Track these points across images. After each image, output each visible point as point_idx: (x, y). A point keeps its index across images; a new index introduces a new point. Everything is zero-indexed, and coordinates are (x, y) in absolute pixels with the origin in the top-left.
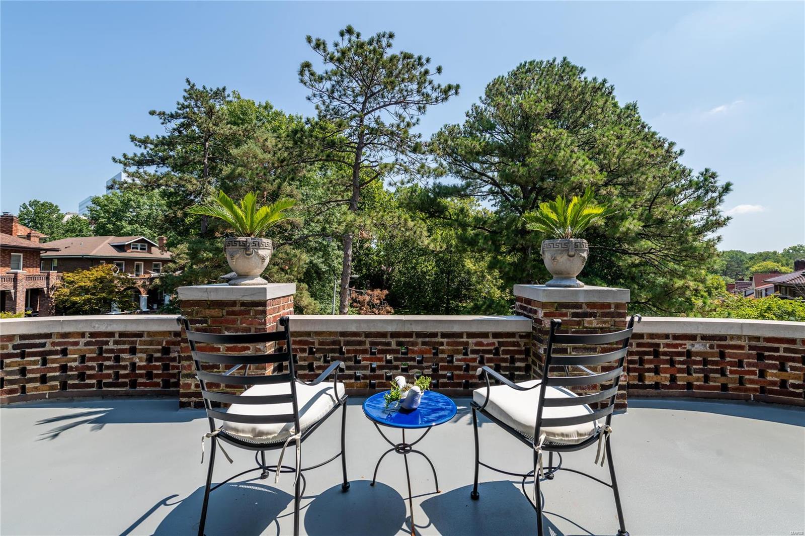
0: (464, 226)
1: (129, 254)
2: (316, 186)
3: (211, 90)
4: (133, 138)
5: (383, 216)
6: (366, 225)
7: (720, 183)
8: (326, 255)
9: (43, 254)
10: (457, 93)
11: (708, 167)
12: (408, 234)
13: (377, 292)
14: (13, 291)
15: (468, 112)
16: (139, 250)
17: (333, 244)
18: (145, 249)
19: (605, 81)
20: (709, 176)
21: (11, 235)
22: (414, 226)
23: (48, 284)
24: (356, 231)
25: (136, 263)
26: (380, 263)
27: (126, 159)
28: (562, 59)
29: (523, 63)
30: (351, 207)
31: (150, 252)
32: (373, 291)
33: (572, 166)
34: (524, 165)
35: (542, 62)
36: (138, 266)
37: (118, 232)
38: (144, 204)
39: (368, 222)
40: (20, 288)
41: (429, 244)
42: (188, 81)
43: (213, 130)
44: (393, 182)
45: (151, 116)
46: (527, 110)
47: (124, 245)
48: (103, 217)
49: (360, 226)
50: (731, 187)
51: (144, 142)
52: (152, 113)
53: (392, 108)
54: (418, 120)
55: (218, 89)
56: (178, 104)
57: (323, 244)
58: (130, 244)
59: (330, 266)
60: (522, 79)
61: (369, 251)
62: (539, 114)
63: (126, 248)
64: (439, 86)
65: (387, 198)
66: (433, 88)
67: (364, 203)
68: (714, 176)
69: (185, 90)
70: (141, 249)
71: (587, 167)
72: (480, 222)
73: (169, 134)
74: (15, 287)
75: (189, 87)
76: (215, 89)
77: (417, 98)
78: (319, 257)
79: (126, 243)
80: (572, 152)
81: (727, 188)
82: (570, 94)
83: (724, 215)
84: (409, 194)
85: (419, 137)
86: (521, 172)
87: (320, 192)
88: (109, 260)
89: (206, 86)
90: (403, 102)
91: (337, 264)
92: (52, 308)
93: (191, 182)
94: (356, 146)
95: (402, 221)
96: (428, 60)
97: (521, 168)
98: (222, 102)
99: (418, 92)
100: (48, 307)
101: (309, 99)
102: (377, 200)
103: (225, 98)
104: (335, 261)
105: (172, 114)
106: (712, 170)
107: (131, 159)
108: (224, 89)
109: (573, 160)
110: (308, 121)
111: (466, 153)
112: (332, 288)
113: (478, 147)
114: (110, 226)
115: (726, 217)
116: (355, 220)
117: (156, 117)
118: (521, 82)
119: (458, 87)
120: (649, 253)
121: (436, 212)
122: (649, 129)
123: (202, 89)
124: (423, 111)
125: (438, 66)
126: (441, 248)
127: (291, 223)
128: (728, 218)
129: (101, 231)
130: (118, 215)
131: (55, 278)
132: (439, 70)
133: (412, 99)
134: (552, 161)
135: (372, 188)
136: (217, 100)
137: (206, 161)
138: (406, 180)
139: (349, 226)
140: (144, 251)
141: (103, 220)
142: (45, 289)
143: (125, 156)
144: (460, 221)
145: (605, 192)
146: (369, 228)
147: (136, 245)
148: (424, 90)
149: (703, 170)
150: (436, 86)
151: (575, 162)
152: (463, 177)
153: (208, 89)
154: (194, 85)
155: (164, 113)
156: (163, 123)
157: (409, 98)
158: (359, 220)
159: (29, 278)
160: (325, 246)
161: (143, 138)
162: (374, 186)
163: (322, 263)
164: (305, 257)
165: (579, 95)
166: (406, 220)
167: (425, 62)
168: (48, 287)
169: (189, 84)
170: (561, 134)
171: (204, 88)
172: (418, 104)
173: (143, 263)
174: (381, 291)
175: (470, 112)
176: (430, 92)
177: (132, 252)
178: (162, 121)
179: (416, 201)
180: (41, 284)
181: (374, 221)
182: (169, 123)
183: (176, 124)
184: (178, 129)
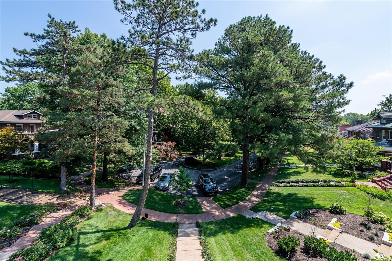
0: (215, 104)
1: (26, 120)
2: (133, 81)
3: (66, 23)
4: (15, 50)
5: (173, 98)
6: (162, 104)
7: (348, 82)
8: (140, 120)
10: (215, 24)
11: (341, 74)
12: (189, 109)
13: (169, 143)
15: (216, 43)
16: (32, 118)
17: (143, 114)
18: (36, 117)
19: (288, 27)
20: (342, 78)
22: (193, 104)
24: (155, 108)
25: (30, 125)
26: (169, 123)
27: (9, 62)
28: (265, 16)
29: (244, 18)
30: (152, 93)
31: (39, 119)
32: (167, 143)
33: (276, 72)
34: (250, 71)
35: (254, 17)
36: (32, 127)
37: (22, 108)
38: (37, 92)
39: (163, 102)
41: (202, 116)
42: (49, 15)
43: (67, 46)
44: (178, 77)
45: (25, 36)
46: (251, 40)
47: (22, 115)
48: (12, 100)
49: (158, 104)
50: (353, 84)
51: (23, 52)
52: (26, 34)
53: (176, 32)
54: (191, 42)
55: (70, 22)
56: (45, 30)
57: (138, 114)
58: (26, 114)
59: (142, 126)
60: (245, 25)
61: (163, 117)
62: (257, 43)
63: (23, 117)
64: (205, 20)
65: (173, 90)
66: (201, 20)
67: (160, 92)
68: (344, 78)
69: (48, 21)
70: (33, 117)
71: (284, 72)
72: (223, 102)
73: (39, 48)
75: (51, 20)
76: (68, 22)
77: (191, 26)
78: (135, 122)
79: (24, 114)
80: (276, 63)
81: (351, 85)
82: (272, 33)
83: (347, 99)
84: (185, 87)
85: (193, 51)
86: (248, 75)
87: (135, 85)
88: (13, 124)
89: (63, 20)
90: (183, 29)
91: (146, 125)
93: (52, 77)
94: (154, 55)
95: (186, 101)
96: (197, 4)
97: (248, 72)
98: (74, 31)
99: (192, 22)
101: (122, 22)
102: (167, 91)
103: (75, 28)
104: (145, 124)
105: (40, 36)
106: (344, 76)
107: (12, 62)
108: (74, 22)
109: (277, 68)
110: (123, 38)
111: (217, 64)
112: (144, 138)
113: (223, 61)
114: (17, 105)
115: (348, 100)
116: (154, 101)
117: (29, 37)
118: (245, 27)
119: (216, 21)
120: (308, 118)
121: (200, 97)
122: (309, 54)
123: (59, 21)
124: (194, 36)
125: (203, 9)
126: (210, 118)
127: (117, 103)
128: (349, 101)
129: (12, 107)
130: (20, 98)
132: (204, 12)
133: (188, 27)
134: (266, 68)
135: (165, 84)
136: (71, 30)
137: (65, 66)
138: (187, 76)
139: (151, 105)
140: (35, 118)
141: (12, 101)
143: (7, 60)
144: (212, 102)
145: (292, 86)
146: (164, 106)
147: (30, 115)
148: (196, 21)
149: (340, 75)
150: (203, 19)
151: (278, 69)
152: (212, 79)
153: (64, 22)
154: (53, 19)
155: (34, 35)
156: (34, 42)
157: (187, 27)
158: (157, 101)
160: (139, 116)
161: (21, 50)
162: (166, 84)
163: (137, 125)
164: (127, 123)
165: (276, 34)
166: (189, 101)
167: (196, 5)
169: (50, 18)
170: (270, 53)
171: (61, 21)
172: (192, 30)
173: (35, 125)
174: (172, 142)
175: (218, 43)
176: (199, 23)
177: (27, 119)
178: (33, 40)
179: (189, 91)
181: (168, 102)
182: (38, 42)
183: (43, 42)
184: (45, 46)
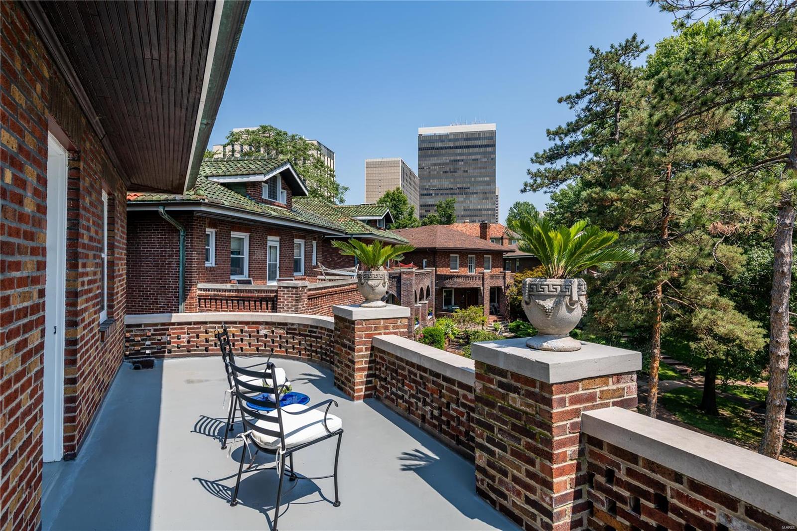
3: (620, 46)
4: (548, 133)
9: (505, 255)
14: (482, 288)
21: (486, 239)
23: (505, 283)
40: (486, 286)
42: (592, 49)
45: (559, 104)
51: (558, 132)
55: (628, 41)
56: (585, 80)
69: (590, 61)
73: (578, 117)
74: (483, 284)
75: (594, 55)
76: (624, 43)
89: (614, 44)
92: (508, 305)
93: (589, 169)
98: (636, 54)
100: (505, 304)
103: (638, 47)
105: (577, 95)
107: (541, 156)
108: (634, 38)
123: (609, 50)
131: (510, 277)
136: (630, 54)
142: (503, 287)
143: (537, 154)
153: (617, 45)
154: (598, 51)
155: (570, 97)
156: (571, 108)
159: (493, 277)
161: (555, 129)
168: (504, 285)
169: (593, 52)
171: (612, 47)
180: (500, 283)
182: (576, 106)
183: (583, 103)
184: (587, 107)
